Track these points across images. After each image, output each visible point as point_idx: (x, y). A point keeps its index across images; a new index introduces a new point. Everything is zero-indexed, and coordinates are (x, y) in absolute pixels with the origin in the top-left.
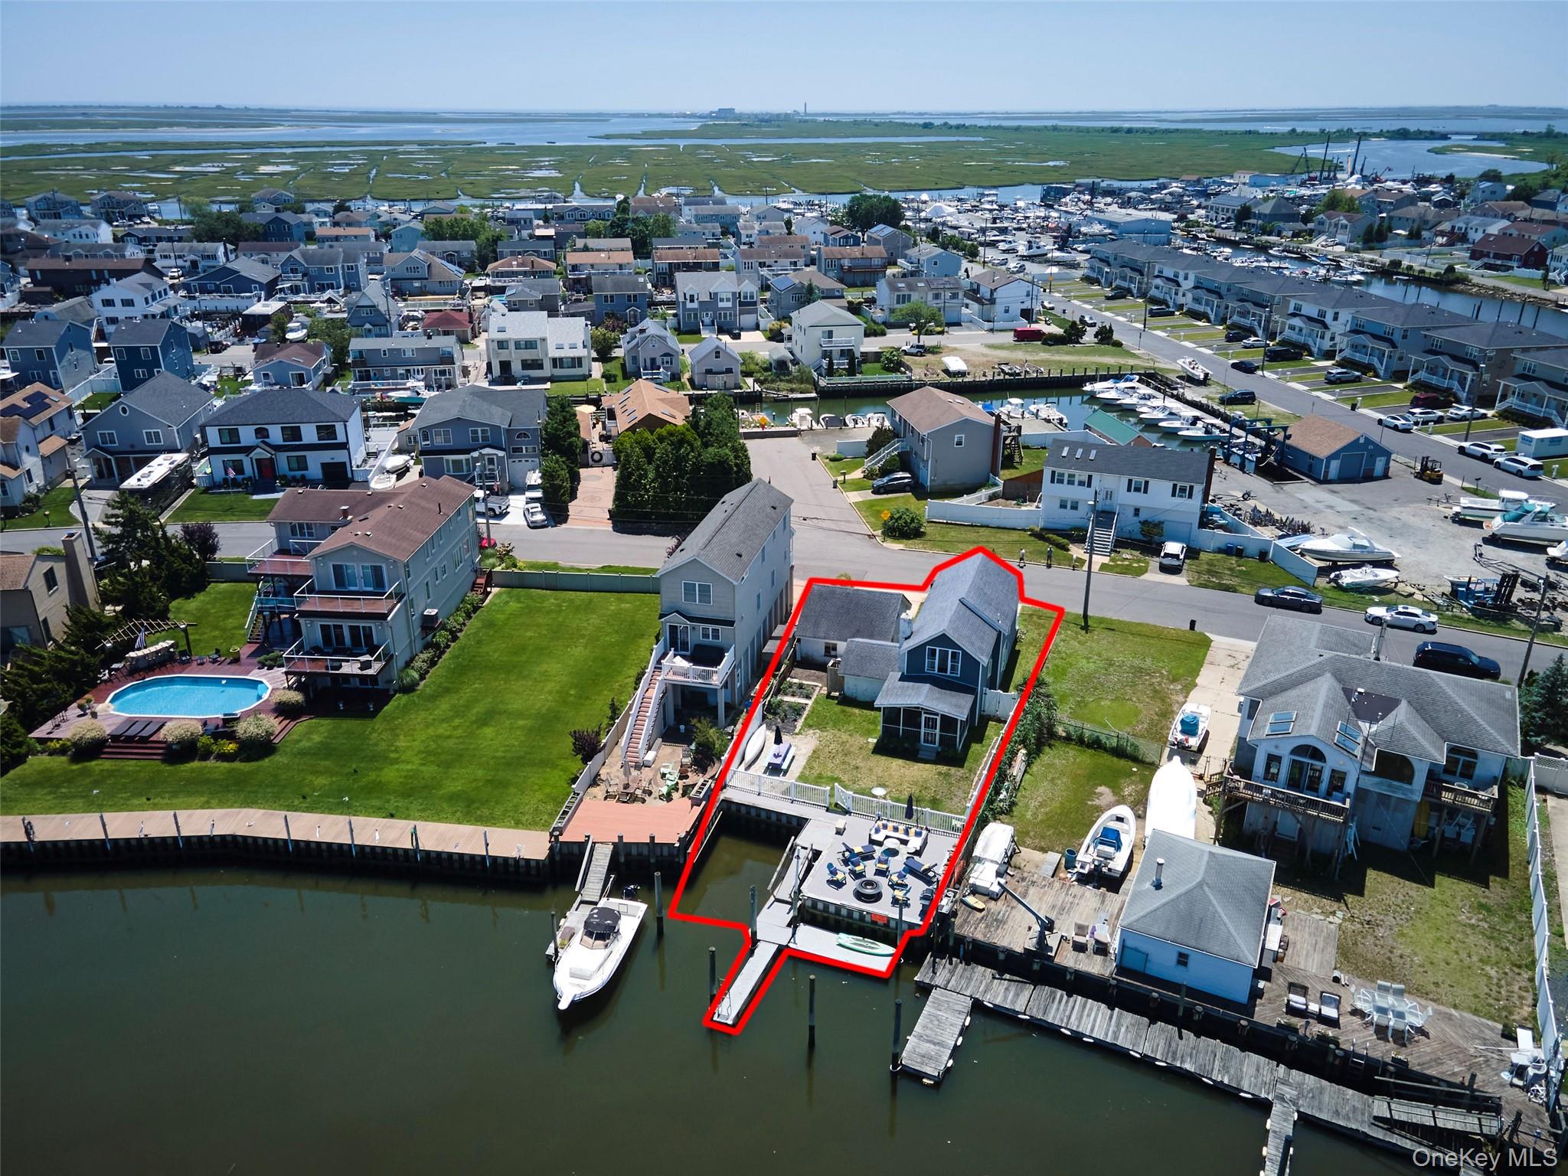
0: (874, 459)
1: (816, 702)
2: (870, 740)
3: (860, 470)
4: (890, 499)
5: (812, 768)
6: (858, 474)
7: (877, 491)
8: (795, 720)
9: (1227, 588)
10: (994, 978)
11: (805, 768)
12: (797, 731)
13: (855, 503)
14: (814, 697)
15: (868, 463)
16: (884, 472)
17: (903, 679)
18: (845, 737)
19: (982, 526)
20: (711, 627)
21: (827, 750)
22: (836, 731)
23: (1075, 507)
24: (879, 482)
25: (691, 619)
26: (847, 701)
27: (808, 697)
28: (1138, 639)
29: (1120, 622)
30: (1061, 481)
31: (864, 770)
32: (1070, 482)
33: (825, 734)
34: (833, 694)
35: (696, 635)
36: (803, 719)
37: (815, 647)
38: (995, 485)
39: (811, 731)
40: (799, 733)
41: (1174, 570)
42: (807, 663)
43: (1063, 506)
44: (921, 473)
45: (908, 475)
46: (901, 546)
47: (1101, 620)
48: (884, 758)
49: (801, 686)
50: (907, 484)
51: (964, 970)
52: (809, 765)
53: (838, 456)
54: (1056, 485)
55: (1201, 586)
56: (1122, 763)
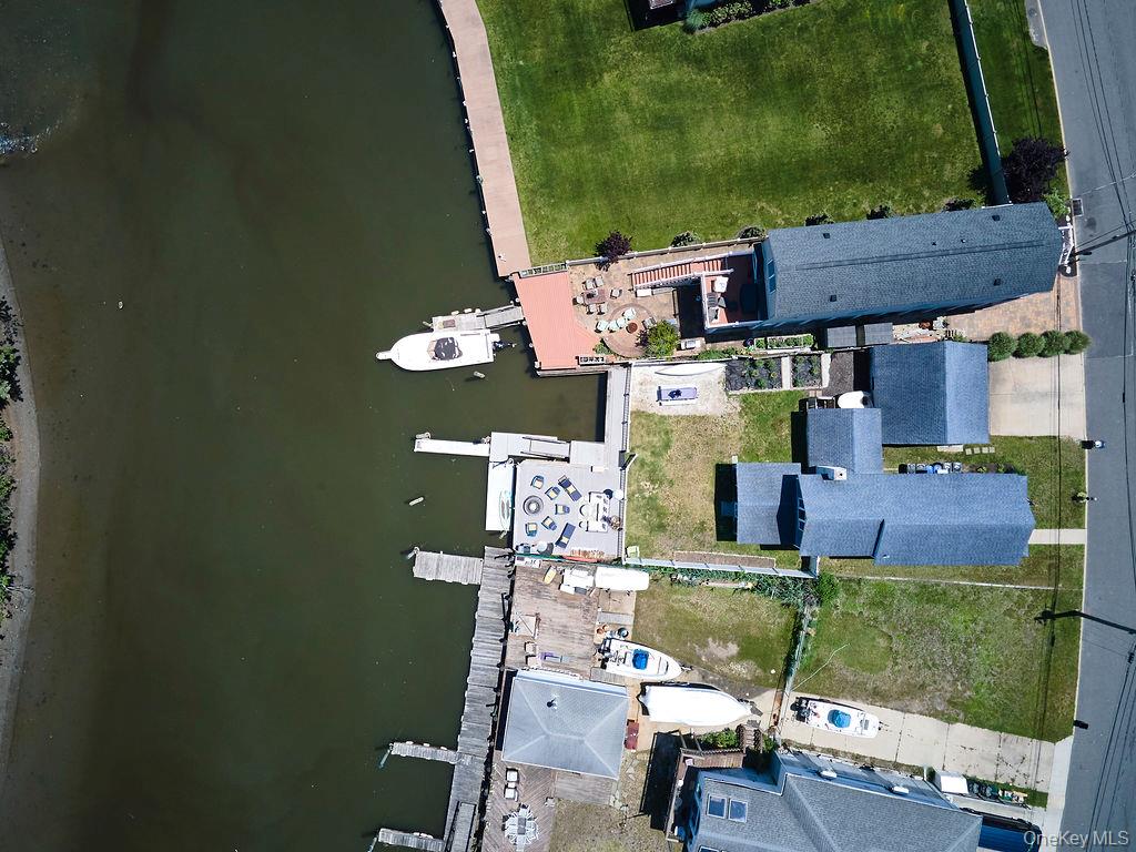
1: (789, 393)
2: (735, 457)
5: (678, 422)
8: (748, 386)
10: (502, 594)
11: (676, 417)
12: (733, 392)
14: (799, 388)
18: (736, 435)
21: (710, 426)
22: (743, 424)
27: (796, 384)
31: (689, 464)
33: (737, 418)
36: (752, 392)
39: (736, 405)
40: (730, 396)
48: (713, 475)
51: (504, 576)
52: (679, 419)
56: (780, 661)
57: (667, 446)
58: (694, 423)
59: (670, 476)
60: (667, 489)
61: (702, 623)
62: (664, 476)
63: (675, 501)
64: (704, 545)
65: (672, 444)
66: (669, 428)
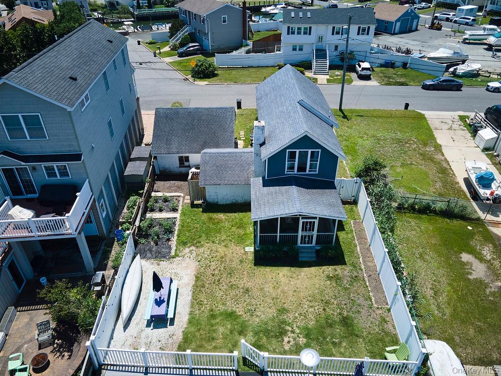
0: (174, 39)
1: (183, 214)
2: (247, 249)
3: (168, 47)
4: (190, 59)
5: (200, 304)
6: (167, 49)
7: (181, 55)
8: (169, 240)
9: (402, 84)
11: (192, 306)
12: (173, 253)
13: (170, 63)
14: (180, 208)
15: (172, 42)
16: (182, 45)
17: (266, 183)
18: (222, 250)
19: (248, 67)
20: (55, 165)
21: (209, 272)
22: (210, 244)
23: (301, 49)
24: (181, 50)
25: (26, 159)
26: (211, 207)
27: (175, 210)
28: (380, 120)
29: (363, 111)
30: (293, 33)
31: (256, 292)
32: (299, 33)
33: (201, 250)
34: (196, 202)
35: (39, 175)
36: (176, 238)
37: (171, 161)
38: (247, 45)
39: (187, 250)
40: (176, 255)
41: (367, 78)
42: (165, 175)
43: (294, 49)
44: (205, 42)
45: (197, 44)
46: (206, 83)
47: (352, 111)
48: (268, 269)
49: (166, 200)
50: (198, 50)
52: (196, 302)
53: (153, 41)
54: (291, 36)
55: (387, 84)
56: (457, 223)
57: (231, 316)
58: (203, 287)
59: (273, 312)
60: (291, 316)
61: (455, 284)
62: (273, 319)
63: (306, 306)
64: (356, 277)
65: (229, 310)
66: (207, 314)
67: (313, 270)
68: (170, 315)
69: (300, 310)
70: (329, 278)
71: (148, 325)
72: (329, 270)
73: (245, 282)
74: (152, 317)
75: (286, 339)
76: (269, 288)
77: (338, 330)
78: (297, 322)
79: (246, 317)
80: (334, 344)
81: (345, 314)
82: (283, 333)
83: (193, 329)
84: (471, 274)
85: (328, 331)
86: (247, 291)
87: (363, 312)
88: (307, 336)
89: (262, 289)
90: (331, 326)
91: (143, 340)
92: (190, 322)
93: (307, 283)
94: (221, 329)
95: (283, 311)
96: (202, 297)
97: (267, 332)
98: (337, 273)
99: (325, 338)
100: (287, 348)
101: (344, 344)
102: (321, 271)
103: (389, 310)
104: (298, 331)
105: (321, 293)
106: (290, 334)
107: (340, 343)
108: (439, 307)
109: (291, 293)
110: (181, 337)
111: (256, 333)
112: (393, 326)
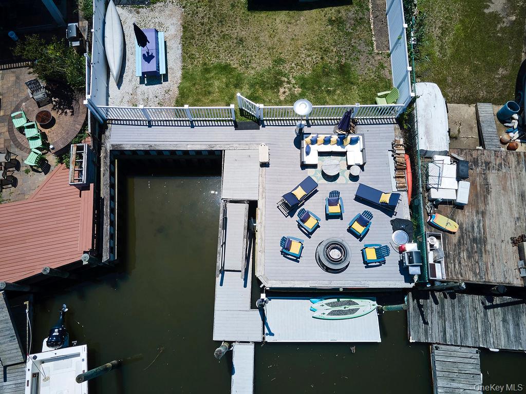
5: (192, 57)
10: (486, 308)
11: (184, 61)
21: (197, 21)
31: (251, 43)
48: (263, 14)
51: (453, 306)
52: (187, 56)
57: (226, 69)
58: (193, 38)
59: (268, 63)
60: (287, 66)
61: (467, 20)
62: (269, 71)
63: (303, 56)
64: (361, 19)
65: (223, 63)
66: (200, 68)
67: (314, 12)
68: (162, 71)
69: (297, 60)
70: (331, 22)
71: (142, 82)
72: (331, 12)
73: (239, 31)
74: (143, 73)
75: (282, 90)
76: (264, 37)
77: (334, 78)
78: (293, 72)
79: (241, 70)
80: (329, 92)
81: (343, 61)
82: (279, 84)
83: (187, 84)
84: (487, 7)
85: (324, 80)
86: (241, 41)
87: (362, 58)
88: (302, 86)
89: (257, 39)
90: (327, 75)
91: (140, 97)
92: (184, 77)
93: (307, 29)
94: (217, 83)
95: (279, 61)
96: (193, 50)
97: (263, 84)
98: (340, 15)
99: (320, 87)
100: (282, 98)
101: (338, 92)
102: (323, 14)
103: (389, 55)
104: (293, 81)
105: (321, 39)
106: (285, 85)
107: (335, 91)
108: (442, 48)
109: (288, 41)
110: (177, 93)
111: (252, 86)
112: (390, 72)
